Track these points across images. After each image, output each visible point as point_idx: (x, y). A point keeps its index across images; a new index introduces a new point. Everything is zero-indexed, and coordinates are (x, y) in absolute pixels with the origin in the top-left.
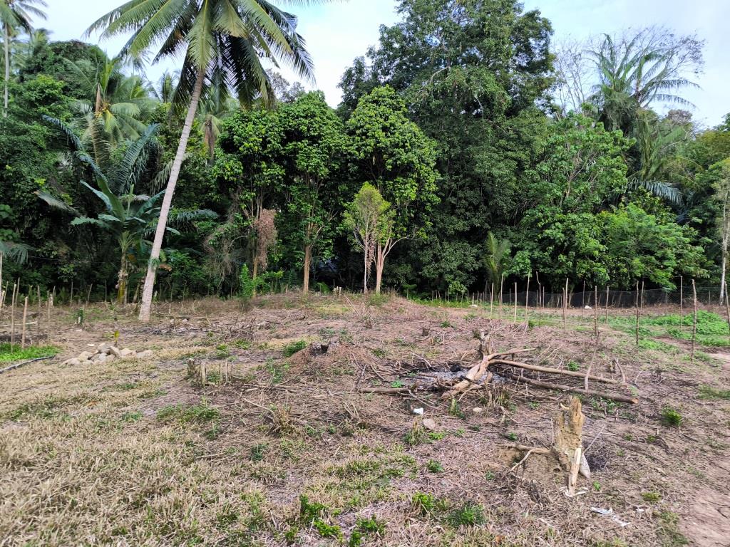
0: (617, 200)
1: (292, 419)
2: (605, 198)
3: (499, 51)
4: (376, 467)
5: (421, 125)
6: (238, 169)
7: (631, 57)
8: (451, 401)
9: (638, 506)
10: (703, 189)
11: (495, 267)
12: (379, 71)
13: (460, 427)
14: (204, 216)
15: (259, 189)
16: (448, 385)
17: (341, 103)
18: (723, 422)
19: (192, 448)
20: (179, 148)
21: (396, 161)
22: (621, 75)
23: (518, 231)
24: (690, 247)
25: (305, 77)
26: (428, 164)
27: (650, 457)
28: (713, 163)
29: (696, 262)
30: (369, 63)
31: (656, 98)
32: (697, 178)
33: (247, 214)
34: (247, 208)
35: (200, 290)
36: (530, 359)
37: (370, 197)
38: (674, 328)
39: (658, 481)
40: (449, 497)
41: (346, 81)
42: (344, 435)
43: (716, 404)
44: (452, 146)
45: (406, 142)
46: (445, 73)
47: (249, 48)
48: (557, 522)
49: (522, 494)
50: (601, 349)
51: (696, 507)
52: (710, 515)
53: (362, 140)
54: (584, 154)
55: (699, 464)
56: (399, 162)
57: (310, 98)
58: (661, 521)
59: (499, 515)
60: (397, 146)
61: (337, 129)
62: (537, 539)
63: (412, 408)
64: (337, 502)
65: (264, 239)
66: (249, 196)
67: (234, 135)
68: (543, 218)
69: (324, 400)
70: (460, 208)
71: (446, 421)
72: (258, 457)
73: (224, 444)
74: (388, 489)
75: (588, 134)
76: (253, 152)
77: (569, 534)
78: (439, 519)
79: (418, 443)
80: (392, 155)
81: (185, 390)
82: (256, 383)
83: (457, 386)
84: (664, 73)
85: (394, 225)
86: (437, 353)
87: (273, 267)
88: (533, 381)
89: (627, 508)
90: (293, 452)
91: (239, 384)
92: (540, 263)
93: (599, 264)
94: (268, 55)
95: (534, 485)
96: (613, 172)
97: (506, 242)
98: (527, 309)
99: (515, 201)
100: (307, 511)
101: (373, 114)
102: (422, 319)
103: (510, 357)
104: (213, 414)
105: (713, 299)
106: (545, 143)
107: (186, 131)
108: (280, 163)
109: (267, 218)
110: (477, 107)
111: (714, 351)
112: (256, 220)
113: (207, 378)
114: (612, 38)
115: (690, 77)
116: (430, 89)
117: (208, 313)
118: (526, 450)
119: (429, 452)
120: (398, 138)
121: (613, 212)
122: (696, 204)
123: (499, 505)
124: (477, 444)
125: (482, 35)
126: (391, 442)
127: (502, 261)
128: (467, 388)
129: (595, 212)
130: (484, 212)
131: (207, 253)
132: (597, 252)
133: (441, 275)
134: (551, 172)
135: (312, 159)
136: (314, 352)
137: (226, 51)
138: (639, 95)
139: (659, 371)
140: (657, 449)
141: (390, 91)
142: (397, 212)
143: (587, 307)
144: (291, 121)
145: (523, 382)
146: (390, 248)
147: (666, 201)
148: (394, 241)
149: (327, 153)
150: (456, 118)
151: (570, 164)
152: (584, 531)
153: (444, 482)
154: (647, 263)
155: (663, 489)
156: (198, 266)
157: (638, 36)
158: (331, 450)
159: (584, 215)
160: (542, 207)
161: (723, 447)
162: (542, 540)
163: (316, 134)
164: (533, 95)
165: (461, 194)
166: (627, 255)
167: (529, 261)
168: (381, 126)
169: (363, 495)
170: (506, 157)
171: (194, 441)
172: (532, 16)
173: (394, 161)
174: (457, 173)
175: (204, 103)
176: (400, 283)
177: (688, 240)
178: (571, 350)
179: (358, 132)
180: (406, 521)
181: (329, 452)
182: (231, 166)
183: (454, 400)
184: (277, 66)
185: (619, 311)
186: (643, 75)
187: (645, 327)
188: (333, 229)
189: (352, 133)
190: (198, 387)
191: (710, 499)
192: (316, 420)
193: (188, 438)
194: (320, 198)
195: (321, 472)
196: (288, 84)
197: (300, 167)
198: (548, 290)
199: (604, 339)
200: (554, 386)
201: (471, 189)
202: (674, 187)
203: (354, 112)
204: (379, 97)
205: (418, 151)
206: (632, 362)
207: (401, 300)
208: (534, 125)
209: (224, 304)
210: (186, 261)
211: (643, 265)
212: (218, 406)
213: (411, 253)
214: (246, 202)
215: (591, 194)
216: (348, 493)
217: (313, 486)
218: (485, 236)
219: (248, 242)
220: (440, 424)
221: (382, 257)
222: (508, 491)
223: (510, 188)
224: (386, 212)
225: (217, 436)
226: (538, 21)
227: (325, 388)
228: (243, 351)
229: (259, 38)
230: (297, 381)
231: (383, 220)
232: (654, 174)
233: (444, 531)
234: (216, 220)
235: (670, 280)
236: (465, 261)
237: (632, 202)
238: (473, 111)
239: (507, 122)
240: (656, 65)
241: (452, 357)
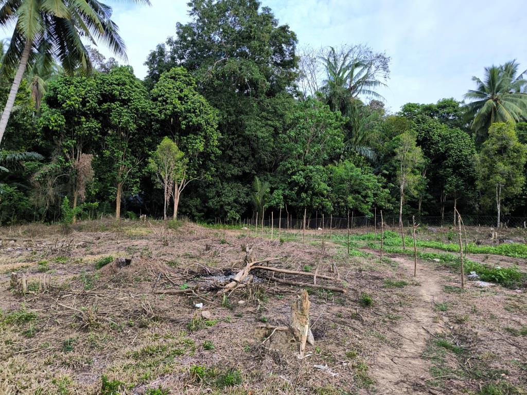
0: (338, 157)
1: (99, 317)
2: (330, 156)
3: (262, 50)
4: (164, 349)
5: (207, 98)
6: (61, 121)
7: (347, 63)
8: (222, 297)
9: (343, 362)
10: (389, 152)
11: (260, 201)
12: (176, 56)
13: (229, 315)
14: (31, 157)
15: (79, 138)
16: (222, 285)
17: (147, 77)
18: (397, 302)
19: (11, 346)
20: (8, 101)
21: (189, 122)
22: (341, 75)
23: (275, 176)
24: (381, 189)
25: (118, 54)
26: (212, 126)
27: (352, 328)
28: (395, 136)
29: (385, 199)
30: (168, 49)
31: (362, 92)
32: (385, 145)
33: (68, 157)
34: (69, 152)
35: (26, 216)
36: (280, 265)
37: (169, 148)
38: (372, 242)
39: (357, 343)
40: (218, 366)
41: (151, 61)
42: (140, 327)
43: (393, 290)
44: (230, 114)
45: (196, 109)
46: (224, 62)
47: (71, 27)
48: (291, 377)
49: (269, 360)
50: (326, 256)
51: (379, 359)
52: (387, 363)
53: (163, 105)
54: (317, 126)
55: (382, 330)
56: (191, 123)
57: (122, 71)
58: (357, 370)
59: (253, 376)
60: (189, 111)
61: (144, 95)
62: (277, 391)
63: (194, 303)
64: (132, 378)
65: (83, 177)
66: (71, 142)
67: (58, 94)
68: (292, 167)
69: (126, 301)
70: (235, 159)
71: (219, 311)
72: (68, 348)
73: (41, 340)
74: (172, 365)
75: (320, 112)
76: (74, 108)
77: (298, 385)
78: (209, 384)
79: (197, 329)
80: (185, 118)
81: (8, 298)
82: (71, 291)
83: (227, 286)
84: (366, 76)
85: (187, 169)
86: (216, 262)
87: (90, 199)
88: (280, 280)
89: (337, 363)
90: (98, 343)
91: (55, 292)
92: (289, 199)
93: (327, 200)
94: (87, 34)
95: (277, 353)
96: (335, 139)
97: (267, 184)
98: (280, 230)
99: (273, 155)
100: (107, 387)
101: (171, 87)
102: (207, 238)
103: (266, 264)
104: (32, 317)
105: (396, 223)
106: (292, 117)
107: (15, 88)
108: (97, 119)
109: (86, 161)
110: (247, 88)
111: (394, 257)
112: (76, 163)
113: (28, 287)
114: (335, 50)
115: (382, 80)
116: (213, 72)
117: (34, 235)
118: (272, 329)
119: (205, 335)
120: (190, 106)
121: (335, 165)
122: (386, 162)
123: (253, 369)
124: (239, 327)
125: (250, 38)
126: (177, 330)
127: (264, 197)
128: (234, 287)
129: (324, 165)
130: (252, 162)
131: (34, 187)
132: (325, 192)
133: (222, 206)
134: (297, 136)
135: (123, 117)
136: (120, 264)
137: (51, 27)
138: (352, 89)
139: (360, 270)
140: (357, 322)
141: (183, 70)
142: (190, 160)
143: (319, 229)
144: (106, 87)
145: (273, 281)
146: (184, 186)
147: (367, 160)
148: (187, 181)
149: (135, 113)
150: (232, 95)
151: (308, 132)
152: (308, 382)
153: (214, 356)
154: (356, 199)
155: (359, 349)
156: (25, 198)
157: (351, 50)
158: (129, 339)
159: (318, 167)
160: (290, 160)
161: (396, 318)
162: (280, 391)
163: (126, 98)
164: (285, 83)
165: (236, 149)
166: (344, 194)
167: (282, 197)
168: (177, 96)
169: (153, 371)
170: (267, 125)
171: (13, 340)
172: (284, 29)
173: (187, 122)
174: (233, 134)
175: (32, 67)
176: (191, 212)
177: (380, 185)
178: (307, 258)
179: (159, 99)
180: (185, 387)
181: (128, 340)
182: (56, 119)
183: (225, 296)
184: (94, 43)
185: (339, 231)
186: (354, 76)
187: (354, 241)
188: (140, 171)
189: (155, 99)
190: (19, 295)
191: (387, 353)
192: (119, 317)
193: (8, 337)
194: (130, 147)
195: (121, 357)
196: (105, 58)
197: (113, 122)
198: (294, 217)
199: (328, 250)
200: (294, 283)
201: (243, 146)
202: (372, 150)
203: (157, 84)
204: (176, 74)
205: (205, 117)
206: (344, 265)
207: (192, 224)
208: (285, 103)
209: (48, 228)
210: (14, 193)
211: (354, 201)
212: (37, 310)
213: (200, 190)
214: (67, 147)
215: (322, 153)
216: (141, 370)
217: (113, 368)
218: (253, 179)
219: (69, 179)
220: (214, 314)
221: (178, 193)
222: (260, 359)
223: (269, 146)
224: (181, 159)
225: (34, 334)
226: (288, 33)
227: (128, 292)
228: (61, 265)
229: (80, 20)
230: (106, 288)
231: (179, 165)
232: (360, 141)
233: (213, 392)
234: (42, 161)
235: (370, 211)
236: (239, 196)
237: (347, 159)
238: (244, 91)
239: (268, 100)
240: (362, 71)
241: (226, 266)
